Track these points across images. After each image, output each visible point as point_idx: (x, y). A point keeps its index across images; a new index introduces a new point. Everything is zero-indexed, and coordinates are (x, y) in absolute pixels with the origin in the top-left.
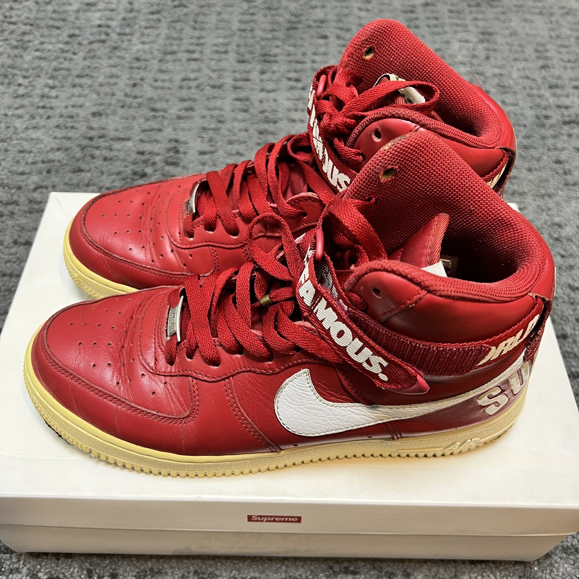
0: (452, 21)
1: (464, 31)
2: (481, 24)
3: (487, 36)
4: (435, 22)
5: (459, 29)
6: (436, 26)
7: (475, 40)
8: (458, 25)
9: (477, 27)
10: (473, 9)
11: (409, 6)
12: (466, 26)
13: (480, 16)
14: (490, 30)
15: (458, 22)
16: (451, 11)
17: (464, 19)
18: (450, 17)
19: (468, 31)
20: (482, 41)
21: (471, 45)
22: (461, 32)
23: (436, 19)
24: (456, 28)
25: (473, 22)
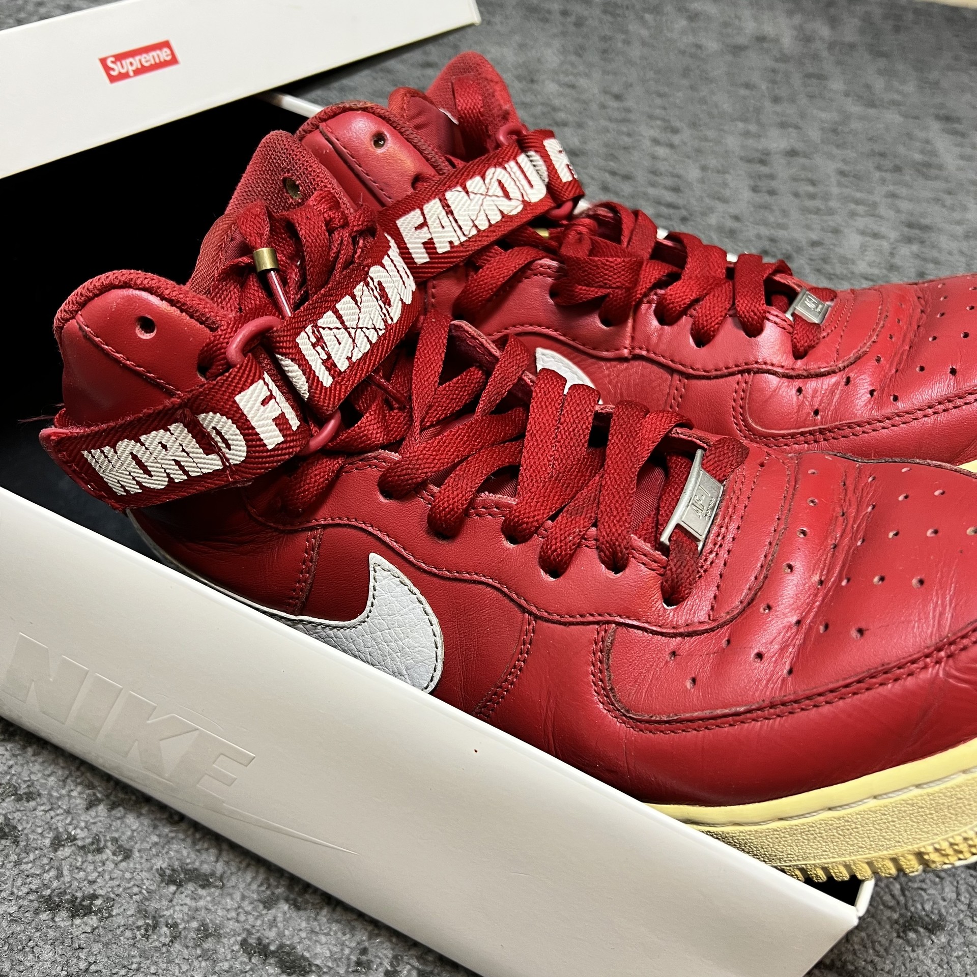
0: (847, 191)
1: (872, 215)
2: (905, 205)
3: (917, 231)
4: (811, 189)
5: (861, 209)
6: (812, 197)
7: (893, 235)
8: (857, 202)
9: (898, 211)
10: (888, 176)
11: (757, 150)
12: (874, 205)
13: (903, 191)
14: (924, 221)
15: (858, 195)
16: (842, 173)
17: (870, 192)
18: (840, 184)
19: (880, 217)
20: (909, 240)
21: (885, 245)
22: (862, 216)
23: (813, 183)
24: (853, 206)
25: (889, 200)
